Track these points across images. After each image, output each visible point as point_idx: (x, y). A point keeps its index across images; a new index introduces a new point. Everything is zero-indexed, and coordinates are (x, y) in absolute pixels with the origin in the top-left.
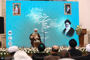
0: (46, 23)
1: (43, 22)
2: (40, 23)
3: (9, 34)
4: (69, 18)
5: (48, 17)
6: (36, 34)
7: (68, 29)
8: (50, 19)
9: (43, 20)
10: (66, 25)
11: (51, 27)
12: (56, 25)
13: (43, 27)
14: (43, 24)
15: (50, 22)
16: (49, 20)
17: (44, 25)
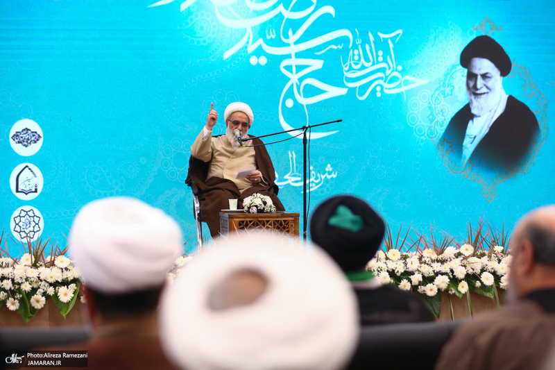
0: (317, 64)
1: (293, 49)
2: (263, 61)
3: (18, 149)
4: (494, 27)
5: (330, 9)
6: (241, 141)
7: (490, 109)
8: (345, 32)
9: (293, 38)
10: (471, 76)
11: (352, 90)
12: (394, 79)
13: (290, 94)
14: (289, 68)
15: (345, 52)
16: (335, 41)
17: (294, 78)
